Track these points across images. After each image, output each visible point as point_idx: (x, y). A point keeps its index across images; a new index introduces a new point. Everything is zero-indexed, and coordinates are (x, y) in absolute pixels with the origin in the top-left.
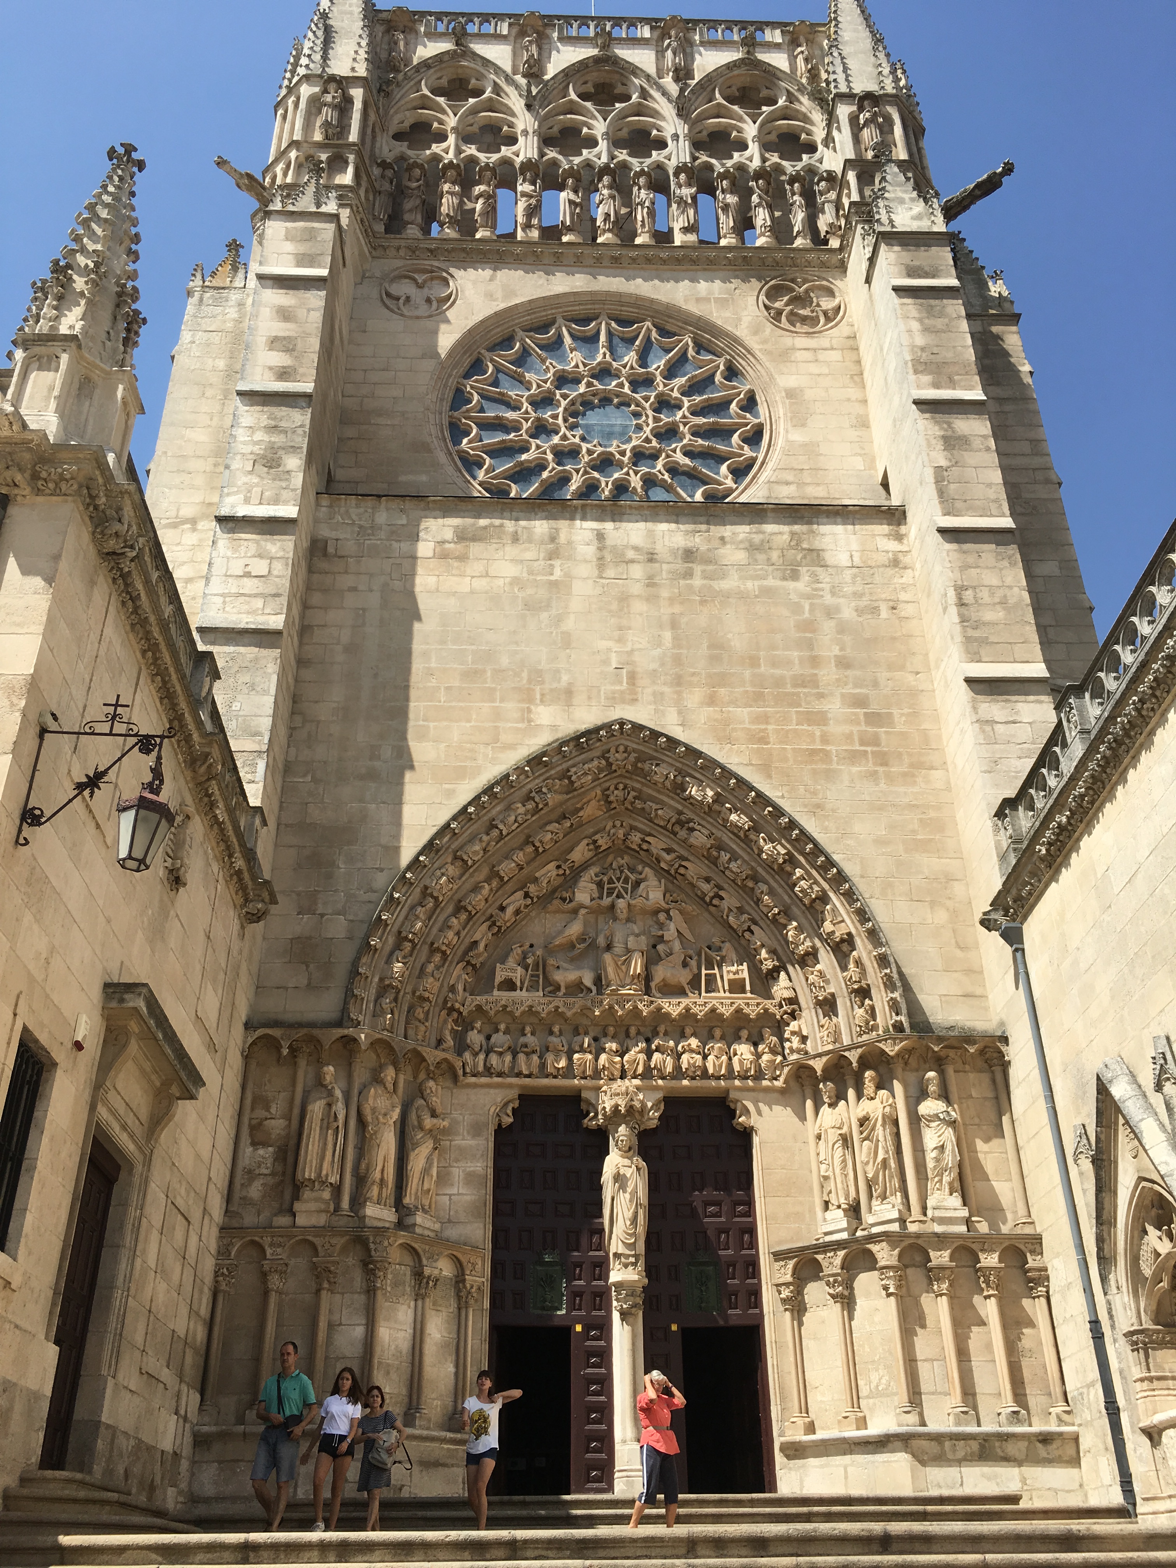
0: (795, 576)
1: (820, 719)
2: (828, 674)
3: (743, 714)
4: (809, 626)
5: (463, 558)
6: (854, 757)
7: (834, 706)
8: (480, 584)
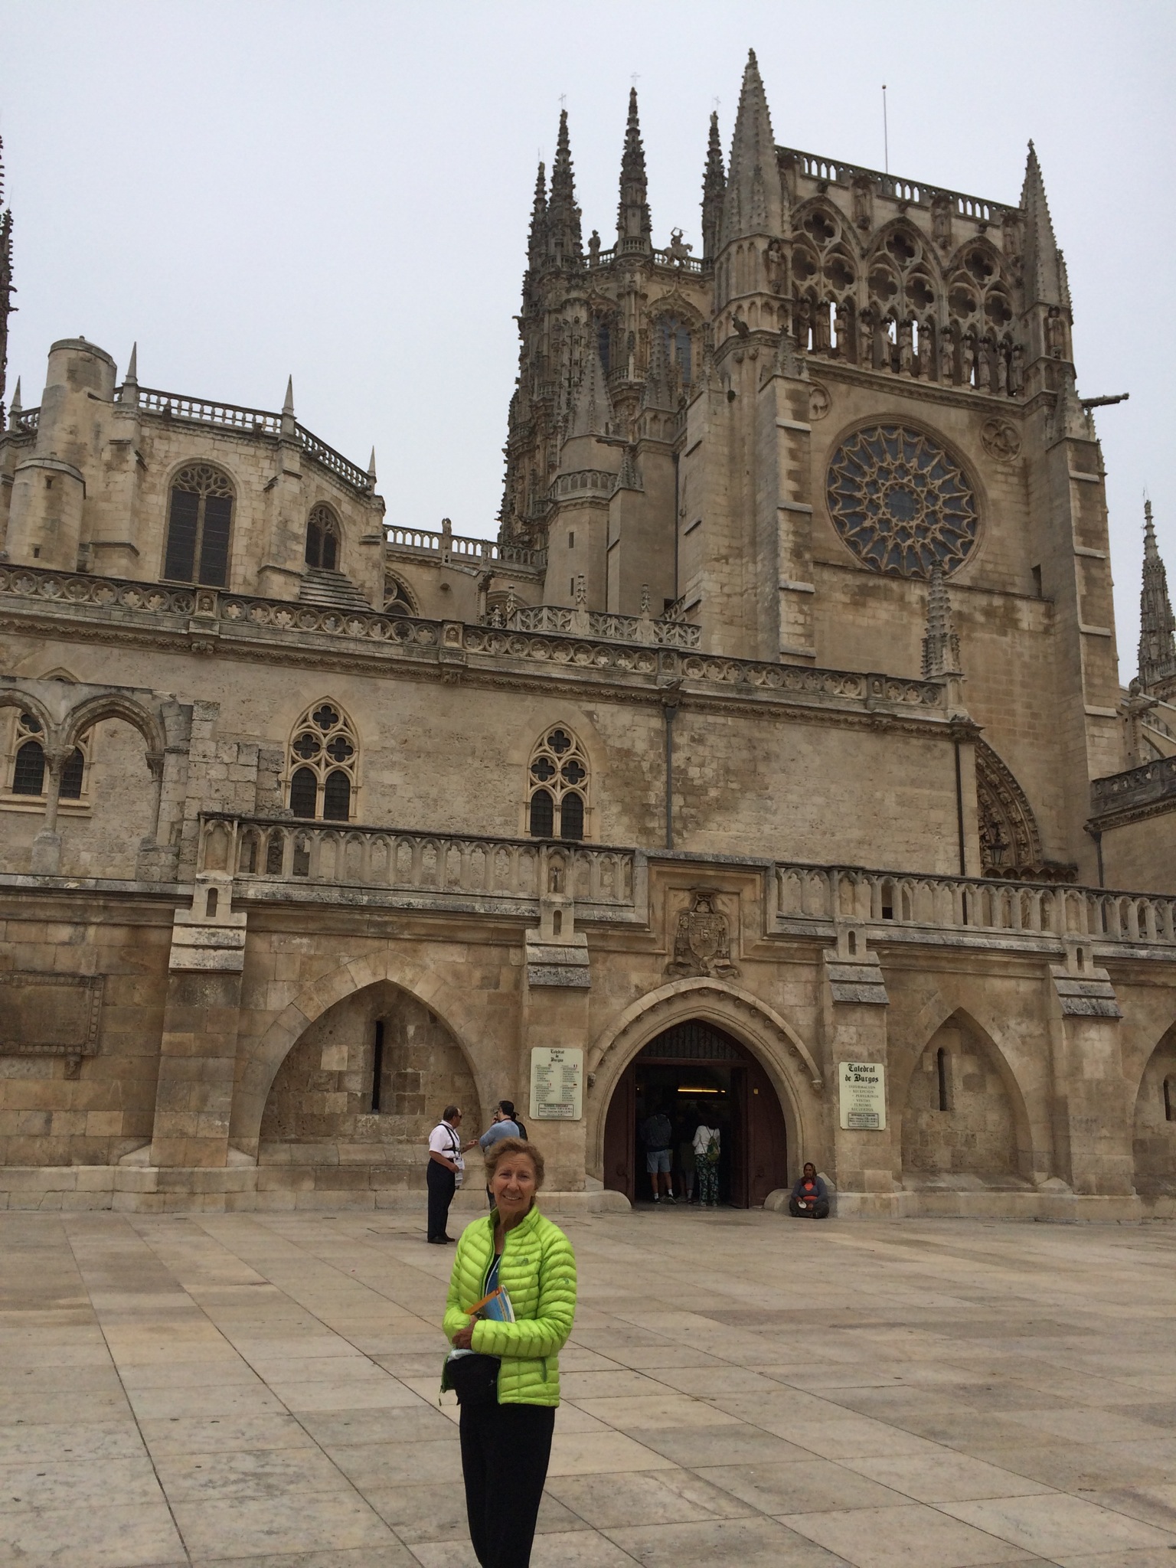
0: (1005, 634)
1: (1011, 713)
2: (1017, 690)
3: (982, 707)
4: (1009, 663)
5: (864, 605)
6: (1025, 735)
7: (1019, 708)
8: (871, 622)
